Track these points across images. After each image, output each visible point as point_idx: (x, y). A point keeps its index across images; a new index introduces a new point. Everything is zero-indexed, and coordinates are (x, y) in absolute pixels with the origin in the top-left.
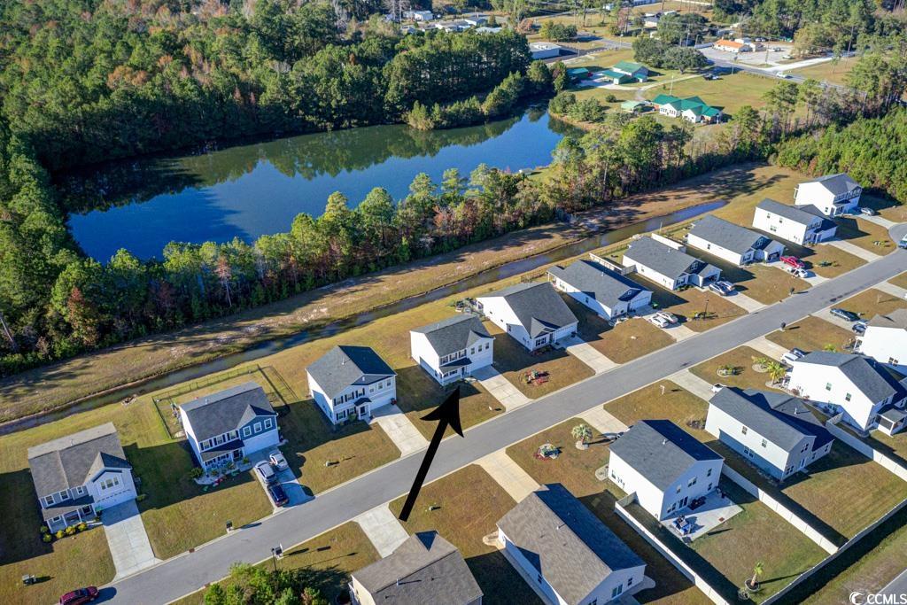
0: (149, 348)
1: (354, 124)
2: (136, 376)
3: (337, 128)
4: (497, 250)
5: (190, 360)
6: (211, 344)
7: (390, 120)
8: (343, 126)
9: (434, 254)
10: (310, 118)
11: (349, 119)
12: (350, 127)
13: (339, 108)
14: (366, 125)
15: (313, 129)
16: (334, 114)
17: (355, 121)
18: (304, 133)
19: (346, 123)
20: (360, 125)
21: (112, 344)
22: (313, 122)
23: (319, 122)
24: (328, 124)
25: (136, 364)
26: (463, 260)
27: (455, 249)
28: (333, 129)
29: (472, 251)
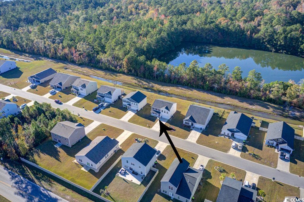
0: (132, 78)
1: (284, 52)
2: (123, 81)
3: (277, 51)
4: (240, 101)
5: (133, 84)
6: (141, 83)
7: (299, 55)
8: (279, 52)
9: (218, 92)
10: (268, 46)
11: (283, 50)
12: (282, 53)
13: (280, 45)
14: (289, 54)
15: (266, 49)
16: (278, 47)
17: (285, 51)
18: (264, 50)
19: (281, 51)
20: (286, 53)
21: (129, 74)
23: (271, 48)
24: (273, 49)
25: (126, 79)
26: (223, 98)
27: (227, 94)
28: (274, 52)
29: (231, 98)
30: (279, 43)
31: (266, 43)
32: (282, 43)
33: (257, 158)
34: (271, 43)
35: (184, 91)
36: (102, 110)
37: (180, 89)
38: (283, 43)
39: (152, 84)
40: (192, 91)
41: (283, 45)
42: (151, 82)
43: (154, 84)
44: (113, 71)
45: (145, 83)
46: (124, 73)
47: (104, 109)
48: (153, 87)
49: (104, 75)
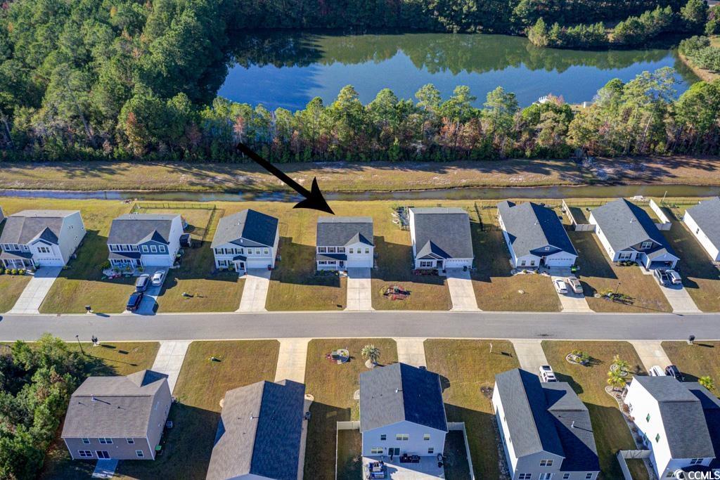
0: (171, 170)
1: (479, 30)
2: (147, 186)
3: (462, 31)
4: (484, 171)
5: (186, 187)
6: (208, 181)
7: (513, 31)
8: (469, 30)
9: (425, 160)
10: (442, 19)
11: (476, 25)
12: (474, 32)
13: (469, 14)
14: (490, 33)
15: (439, 29)
16: (463, 19)
17: (481, 28)
18: (435, 31)
19: (473, 28)
20: (485, 32)
21: (152, 160)
22: (442, 23)
23: (448, 24)
24: (455, 26)
25: (154, 178)
26: (445, 173)
27: (447, 160)
28: (458, 32)
29: (460, 167)
30: (465, 9)
31: (436, 13)
32: (472, 7)
33: (623, 302)
34: (447, 12)
35: (345, 177)
36: (155, 298)
37: (328, 172)
38: (475, 9)
39: (244, 176)
40: (362, 170)
41: (474, 12)
42: (237, 168)
43: (249, 175)
44: (90, 160)
45: (220, 177)
46: (132, 159)
47: (162, 293)
48: (250, 182)
49: (67, 179)
